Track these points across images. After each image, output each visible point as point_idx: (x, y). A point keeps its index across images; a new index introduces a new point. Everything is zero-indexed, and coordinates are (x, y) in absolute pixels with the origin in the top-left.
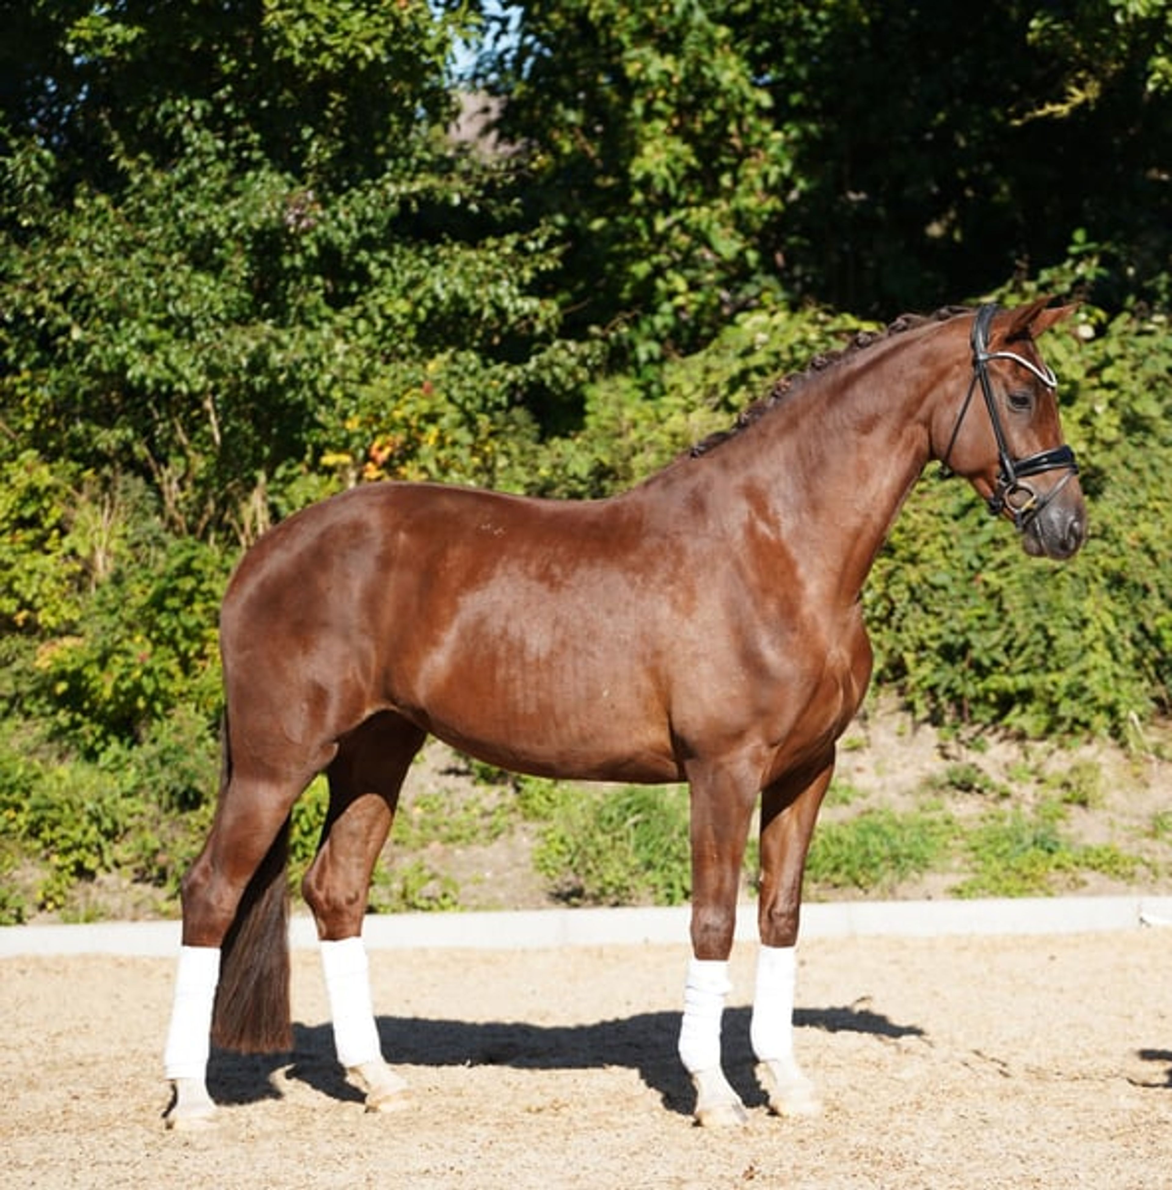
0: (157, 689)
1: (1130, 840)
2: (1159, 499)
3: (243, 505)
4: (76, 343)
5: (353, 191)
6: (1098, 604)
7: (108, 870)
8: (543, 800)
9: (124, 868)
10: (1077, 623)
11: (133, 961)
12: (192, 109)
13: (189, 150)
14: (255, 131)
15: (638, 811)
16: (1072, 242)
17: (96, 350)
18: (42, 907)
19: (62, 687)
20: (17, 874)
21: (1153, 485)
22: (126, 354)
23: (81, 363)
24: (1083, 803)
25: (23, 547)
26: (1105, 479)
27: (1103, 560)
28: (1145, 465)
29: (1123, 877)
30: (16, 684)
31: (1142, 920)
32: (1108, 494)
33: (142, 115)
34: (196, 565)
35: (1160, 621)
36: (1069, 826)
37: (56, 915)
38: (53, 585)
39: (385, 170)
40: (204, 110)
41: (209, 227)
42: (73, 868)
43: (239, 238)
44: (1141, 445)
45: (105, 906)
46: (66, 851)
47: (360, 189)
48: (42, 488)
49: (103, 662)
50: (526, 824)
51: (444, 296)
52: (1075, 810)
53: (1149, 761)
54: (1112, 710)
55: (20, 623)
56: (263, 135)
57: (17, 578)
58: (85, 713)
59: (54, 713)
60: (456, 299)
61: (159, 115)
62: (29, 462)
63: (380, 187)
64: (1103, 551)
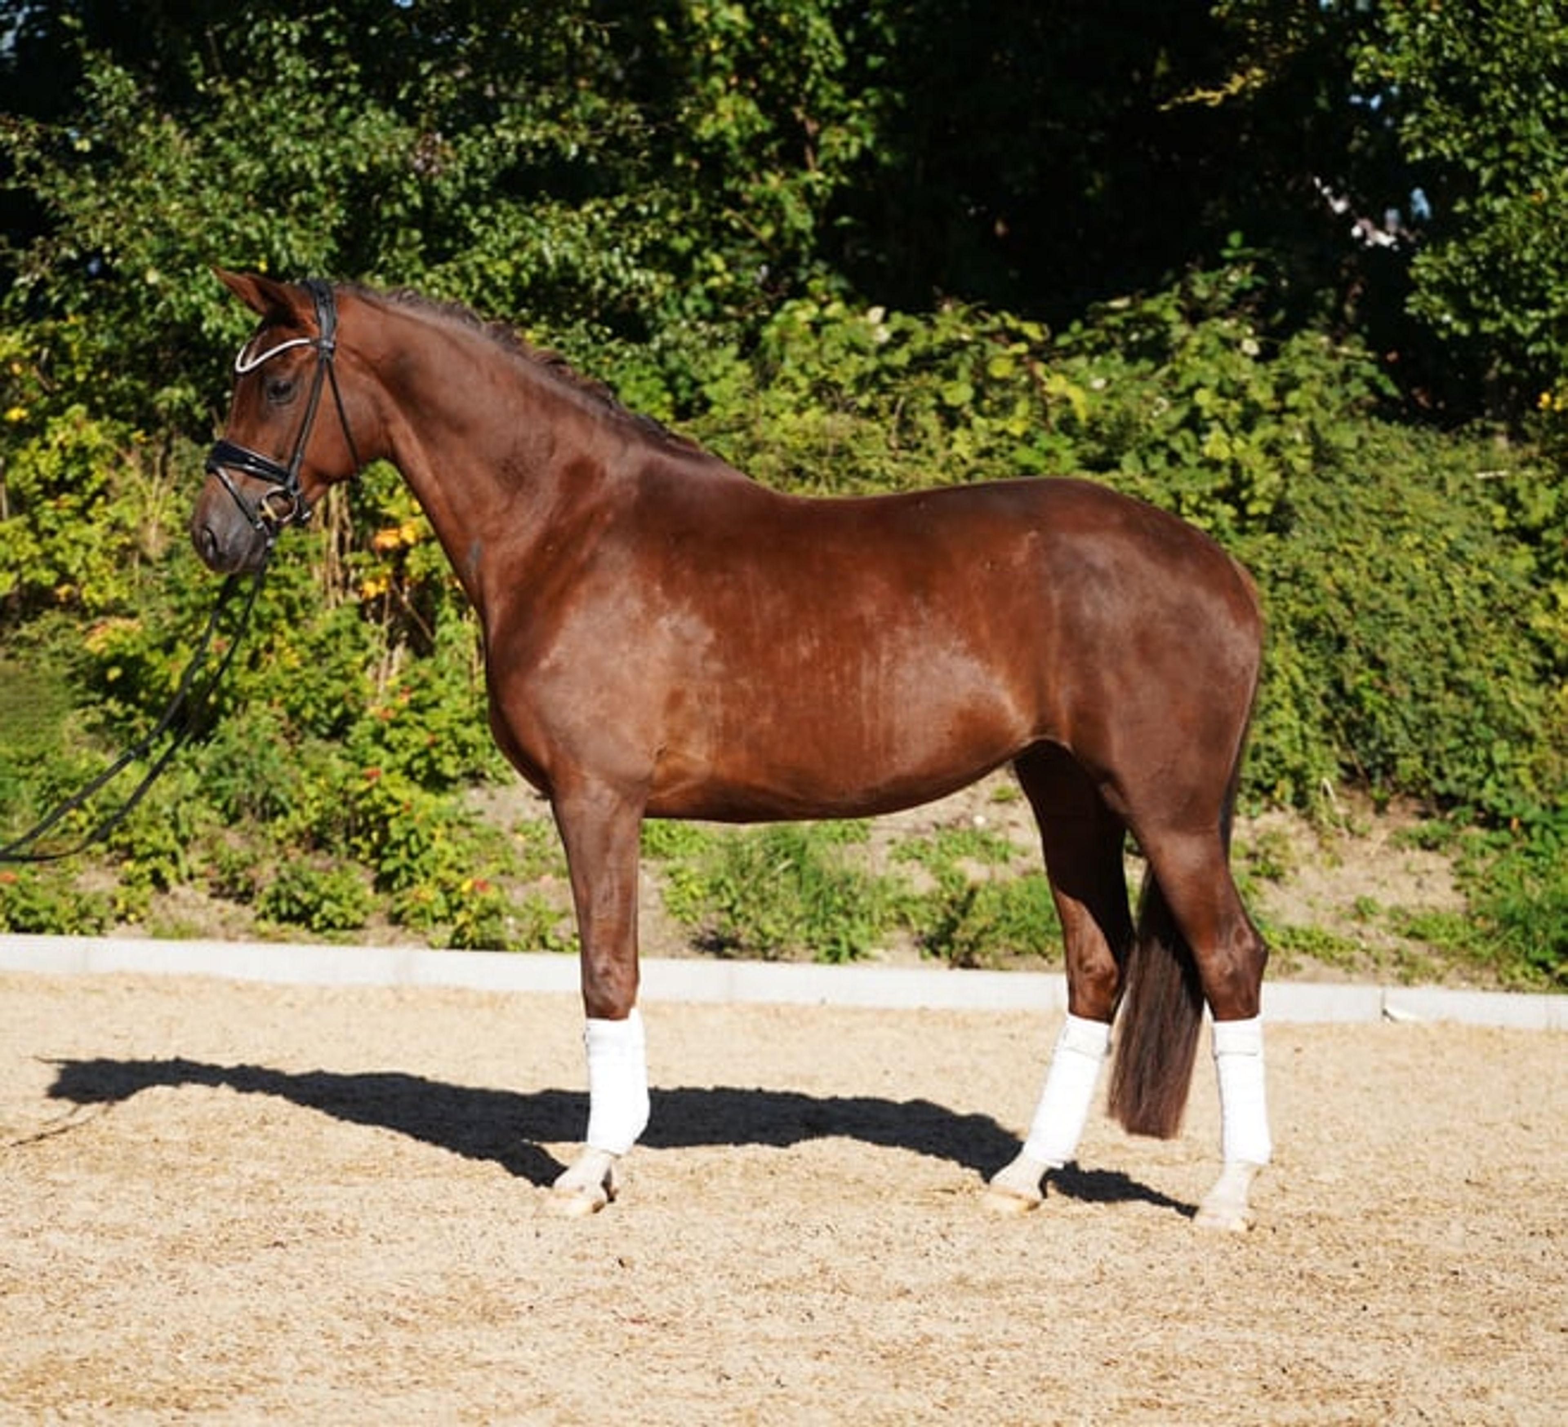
0: (233, 685)
1: (1337, 922)
2: (1349, 541)
4: (150, 288)
5: (462, 136)
6: (1287, 654)
7: (181, 882)
8: (663, 835)
9: (197, 881)
11: (253, 987)
12: (290, 32)
13: (280, 78)
14: (355, 61)
15: (787, 856)
16: (1228, 246)
17: (172, 297)
18: (121, 918)
19: (114, 673)
20: (81, 879)
21: (1343, 524)
22: (202, 304)
23: (152, 311)
24: (1275, 877)
25: (68, 513)
26: (1293, 514)
27: (1293, 607)
28: (1334, 503)
29: (1341, 962)
30: (54, 665)
31: (1385, 1013)
32: (1295, 533)
33: (234, 35)
35: (1361, 678)
36: (1264, 902)
37: (137, 928)
38: (100, 558)
39: (499, 117)
40: (301, 33)
41: (302, 167)
42: (148, 877)
43: (332, 181)
44: (1329, 480)
45: (190, 922)
46: (145, 858)
47: (469, 134)
48: (91, 449)
49: (169, 647)
51: (551, 261)
52: (1266, 885)
53: (1340, 835)
54: (1298, 776)
55: (63, 599)
56: (363, 68)
57: (60, 549)
58: (139, 704)
59: (104, 701)
60: (565, 264)
61: (251, 36)
62: (77, 418)
63: (492, 134)
64: (1294, 596)
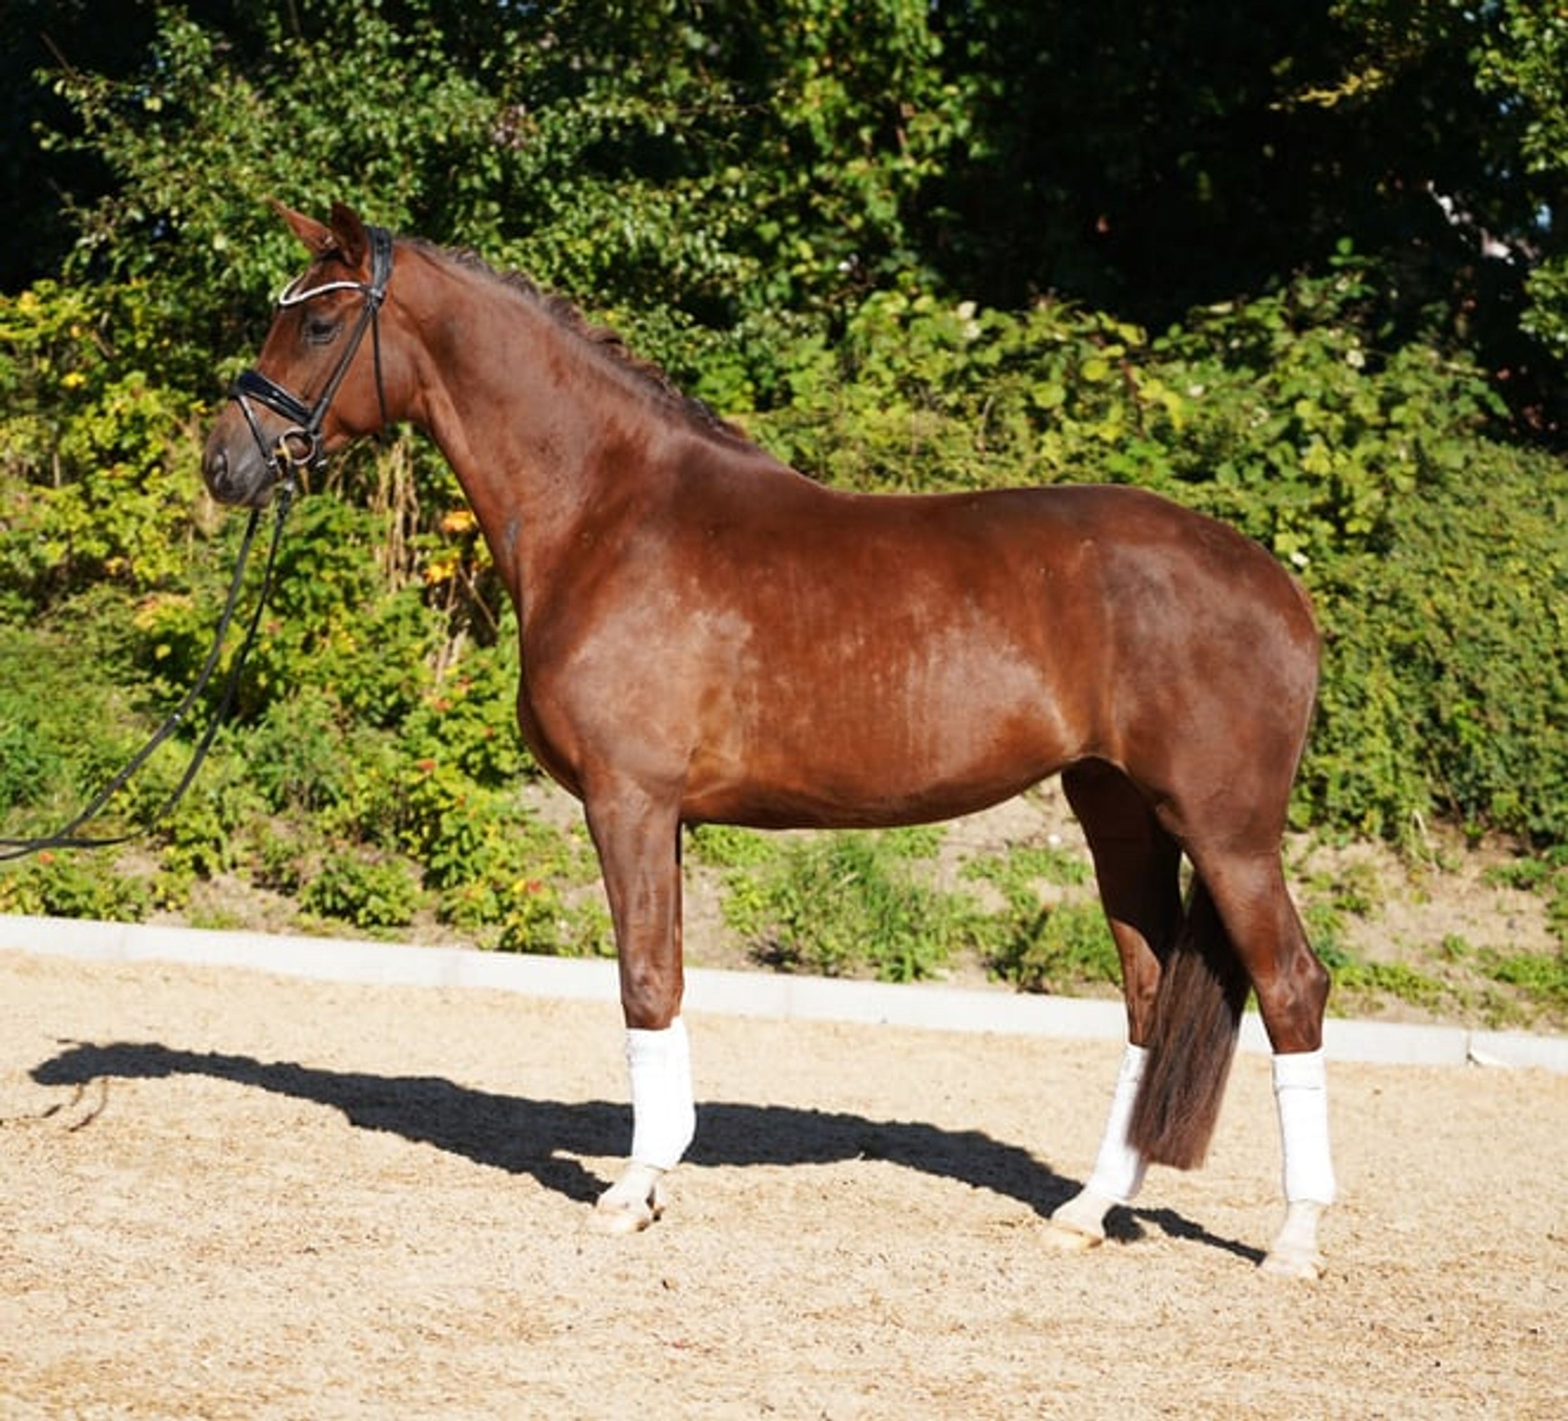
0: (285, 668)
1: (1423, 961)
2: (1451, 565)
3: (380, 461)
4: (217, 254)
5: (546, 109)
6: (1381, 680)
7: (223, 870)
8: (725, 842)
9: (240, 869)
10: (1355, 700)
11: (293, 982)
13: (360, 42)
14: (438, 27)
15: (852, 869)
16: (1337, 253)
17: (238, 263)
18: (160, 905)
19: (163, 651)
20: (120, 864)
21: (1445, 547)
22: (269, 273)
23: (217, 278)
24: (1360, 911)
25: (123, 483)
26: (1394, 535)
27: (1390, 631)
28: (1436, 524)
29: (1425, 1003)
30: (101, 640)
31: (1469, 1057)
32: (1395, 554)
34: (333, 526)
35: (1458, 708)
36: (1347, 937)
37: (176, 916)
38: (154, 532)
39: (585, 91)
41: (379, 135)
42: (190, 864)
43: (408, 151)
44: (1432, 500)
45: (231, 913)
46: (188, 843)
47: (552, 107)
48: (148, 419)
49: (220, 627)
50: (705, 868)
51: (633, 241)
52: (1350, 919)
53: (1430, 870)
54: (1388, 806)
55: (113, 572)
56: (446, 35)
57: (113, 520)
58: (187, 684)
59: (150, 680)
60: (646, 245)
62: (137, 386)
63: (577, 108)
64: (1391, 620)
